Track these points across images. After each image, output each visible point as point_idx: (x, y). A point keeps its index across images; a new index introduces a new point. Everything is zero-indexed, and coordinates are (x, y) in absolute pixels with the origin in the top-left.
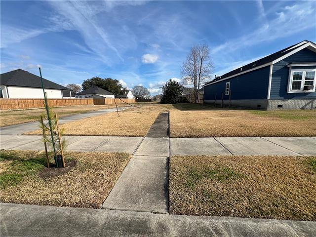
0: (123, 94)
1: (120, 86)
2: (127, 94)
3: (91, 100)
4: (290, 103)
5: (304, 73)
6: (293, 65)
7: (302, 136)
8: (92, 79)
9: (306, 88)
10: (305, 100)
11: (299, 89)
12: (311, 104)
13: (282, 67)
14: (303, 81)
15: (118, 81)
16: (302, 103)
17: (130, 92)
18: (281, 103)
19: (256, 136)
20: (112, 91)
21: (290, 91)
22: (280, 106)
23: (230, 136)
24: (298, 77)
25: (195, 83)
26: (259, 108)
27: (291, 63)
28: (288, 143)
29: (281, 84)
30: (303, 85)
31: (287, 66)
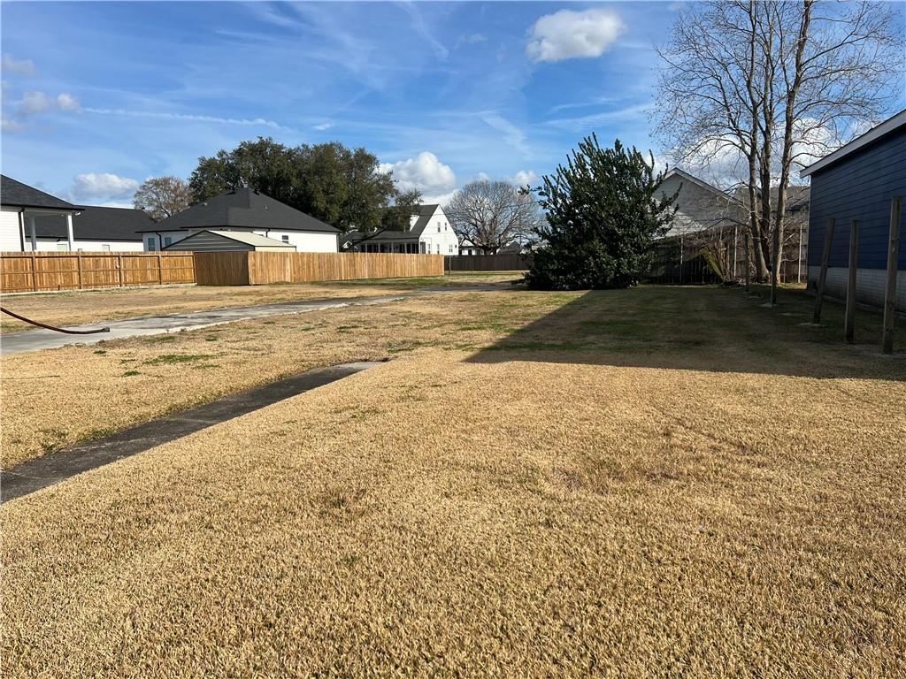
0: (396, 228)
1: (386, 185)
2: (421, 226)
8: (239, 153)
17: (438, 218)
20: (335, 211)
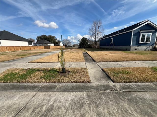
0: (57, 44)
1: (56, 40)
2: (60, 43)
3: (43, 47)
4: (140, 48)
5: (146, 34)
6: (142, 31)
7: (147, 61)
9: (147, 41)
10: (146, 47)
11: (144, 41)
12: (148, 48)
13: (137, 32)
14: (146, 38)
15: (55, 37)
16: (145, 48)
18: (136, 47)
19: (130, 61)
20: (52, 42)
21: (140, 42)
22: (136, 49)
23: (120, 61)
24: (144, 36)
25: (95, 38)
26: (126, 50)
27: (141, 30)
28: (143, 63)
29: (136, 39)
30: (145, 40)
31: (139, 31)
